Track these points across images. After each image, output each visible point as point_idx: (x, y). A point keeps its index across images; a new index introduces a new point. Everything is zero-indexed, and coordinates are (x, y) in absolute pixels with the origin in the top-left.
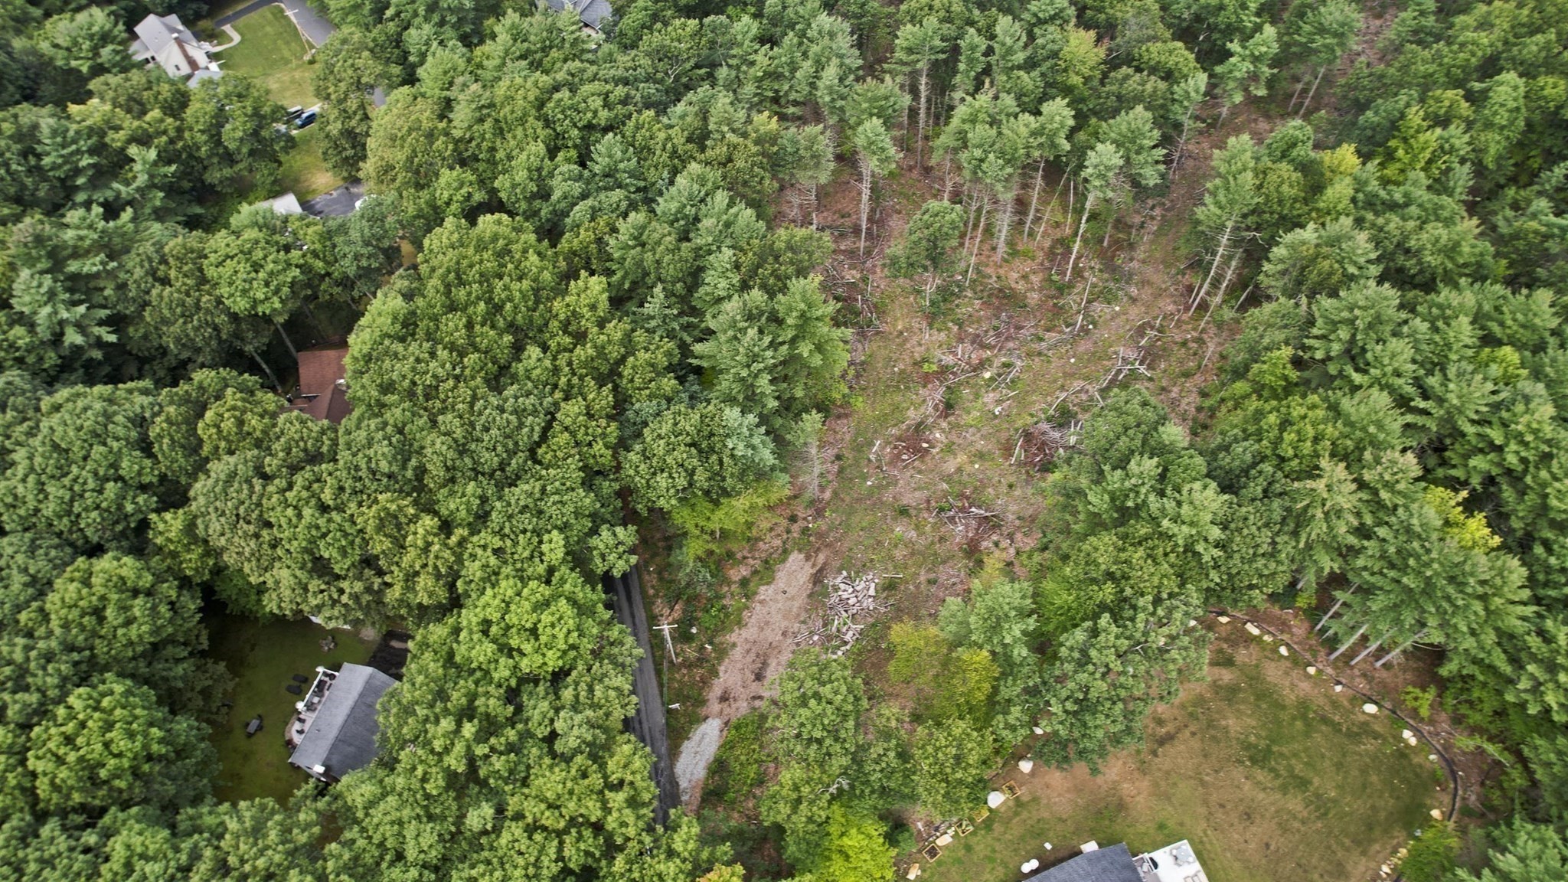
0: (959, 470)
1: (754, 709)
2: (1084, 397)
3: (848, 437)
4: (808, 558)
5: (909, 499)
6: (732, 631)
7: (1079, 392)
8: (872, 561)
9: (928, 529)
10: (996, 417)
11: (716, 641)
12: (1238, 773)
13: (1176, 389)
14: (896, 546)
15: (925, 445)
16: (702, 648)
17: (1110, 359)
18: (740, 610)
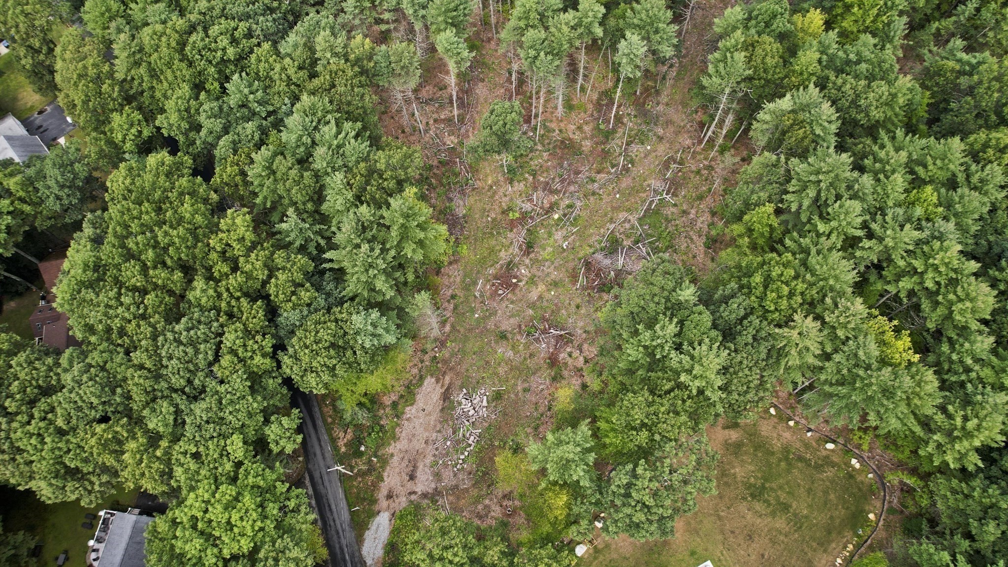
0: (540, 297)
1: (411, 502)
2: (627, 226)
3: (458, 279)
4: (437, 381)
5: (506, 325)
6: (389, 444)
7: (624, 222)
8: (483, 378)
9: (521, 347)
10: (564, 250)
11: (380, 453)
12: (743, 507)
13: (693, 211)
14: (499, 364)
15: (514, 281)
16: (370, 461)
17: (645, 191)
18: (393, 428)
